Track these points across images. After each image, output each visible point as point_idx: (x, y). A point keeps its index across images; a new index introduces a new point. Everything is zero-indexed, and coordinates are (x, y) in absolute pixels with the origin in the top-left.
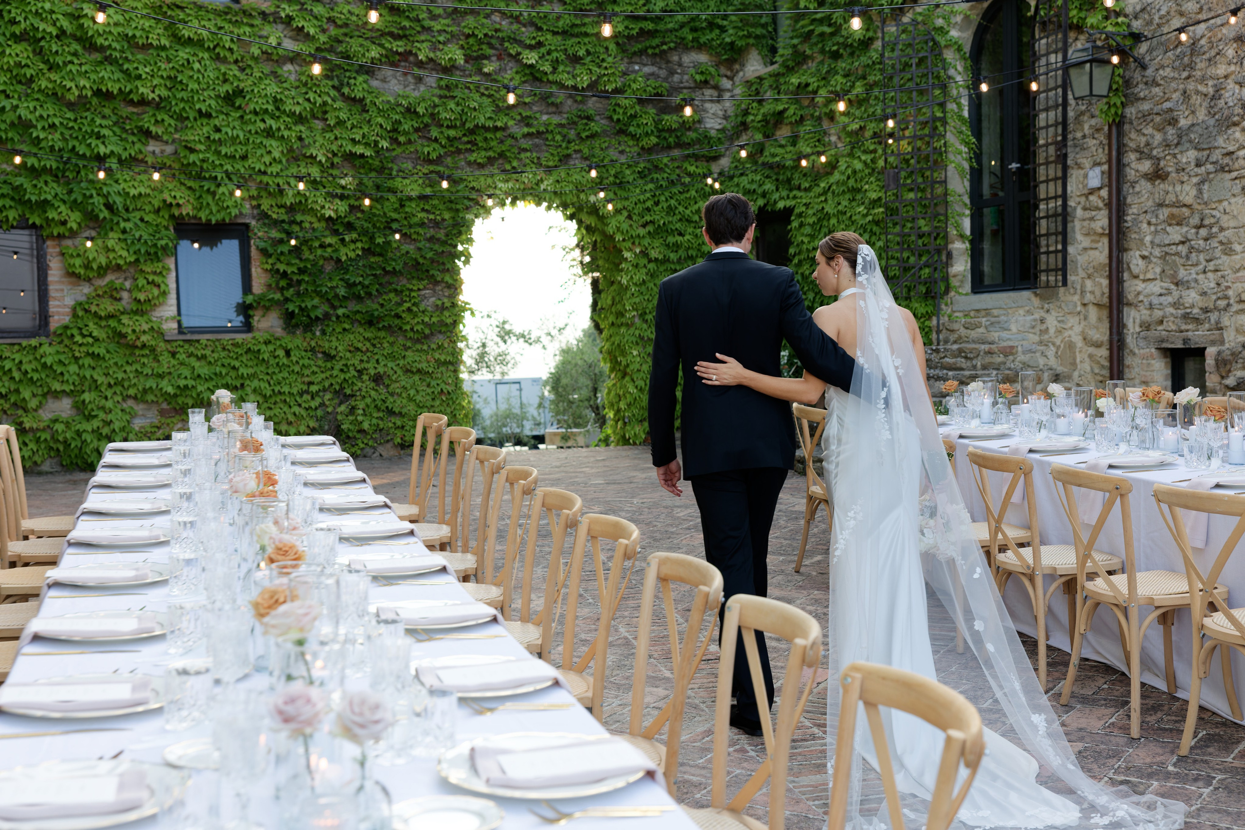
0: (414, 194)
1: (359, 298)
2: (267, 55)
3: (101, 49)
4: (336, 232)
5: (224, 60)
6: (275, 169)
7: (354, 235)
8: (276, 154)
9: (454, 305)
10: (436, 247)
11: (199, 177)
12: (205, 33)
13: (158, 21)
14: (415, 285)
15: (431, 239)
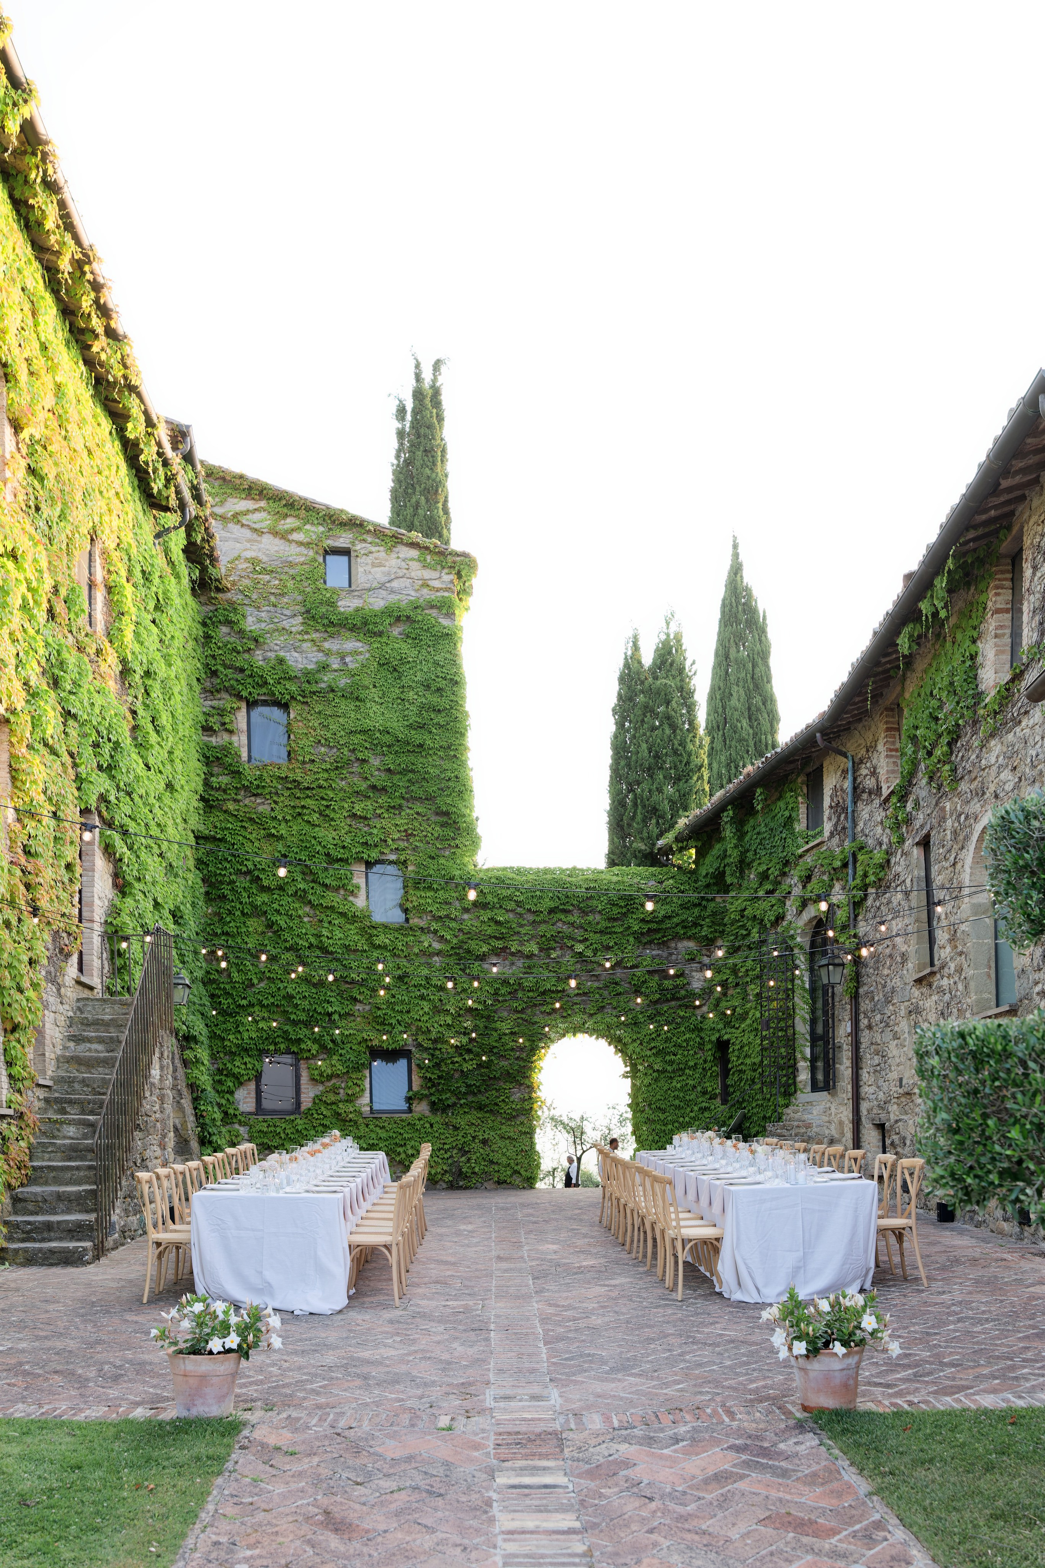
0: (507, 1031)
1: (475, 1094)
2: (422, 952)
3: (332, 953)
4: (461, 1055)
5: (399, 956)
6: (425, 1018)
7: (471, 1056)
8: (426, 1010)
9: (531, 1098)
10: (521, 1063)
11: (383, 1024)
12: (387, 941)
13: (362, 936)
14: (508, 1085)
15: (517, 1058)
